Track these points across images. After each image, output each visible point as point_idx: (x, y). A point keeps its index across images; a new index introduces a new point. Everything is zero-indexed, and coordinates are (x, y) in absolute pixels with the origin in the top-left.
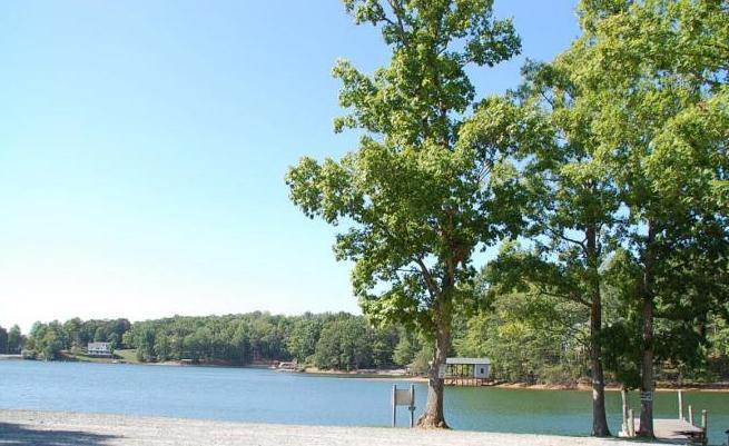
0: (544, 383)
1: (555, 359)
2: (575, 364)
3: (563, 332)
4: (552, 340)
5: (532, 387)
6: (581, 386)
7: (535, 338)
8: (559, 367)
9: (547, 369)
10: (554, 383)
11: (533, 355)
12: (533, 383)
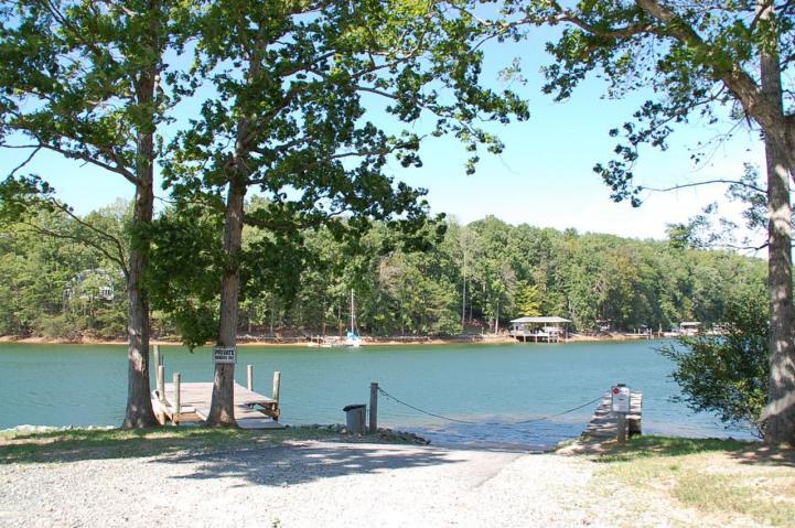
0: (40, 336)
1: (56, 309)
2: (80, 314)
3: (69, 278)
4: (55, 286)
5: (27, 341)
6: (86, 340)
7: (33, 283)
8: (62, 318)
9: (46, 320)
10: (55, 335)
11: (29, 303)
12: (28, 335)
